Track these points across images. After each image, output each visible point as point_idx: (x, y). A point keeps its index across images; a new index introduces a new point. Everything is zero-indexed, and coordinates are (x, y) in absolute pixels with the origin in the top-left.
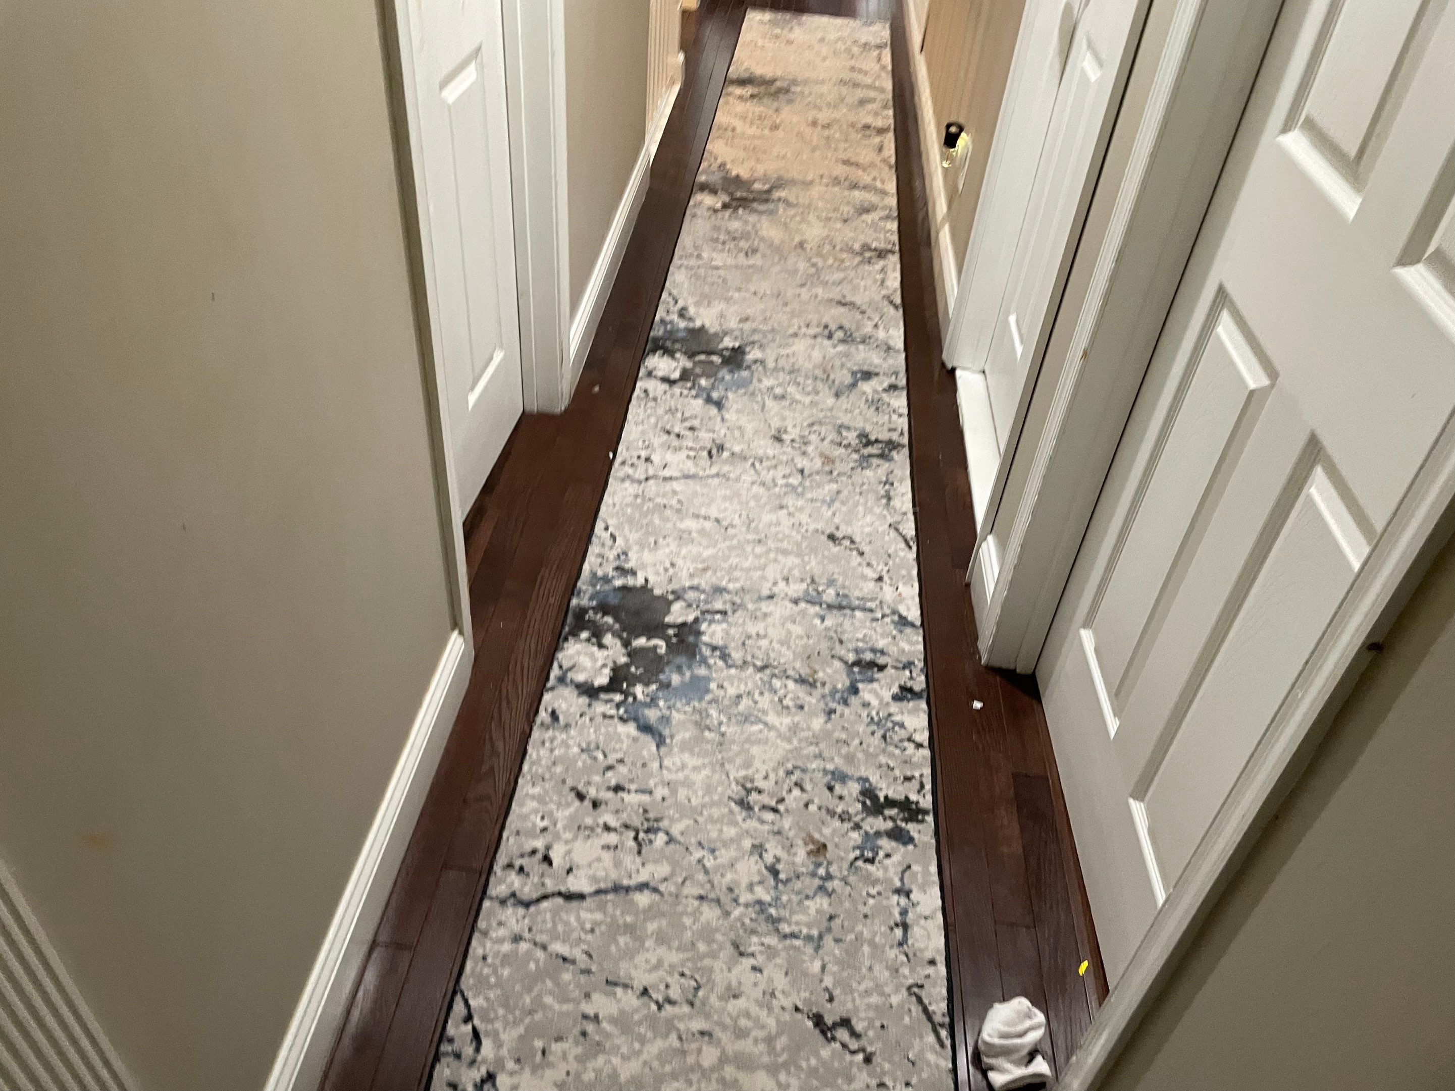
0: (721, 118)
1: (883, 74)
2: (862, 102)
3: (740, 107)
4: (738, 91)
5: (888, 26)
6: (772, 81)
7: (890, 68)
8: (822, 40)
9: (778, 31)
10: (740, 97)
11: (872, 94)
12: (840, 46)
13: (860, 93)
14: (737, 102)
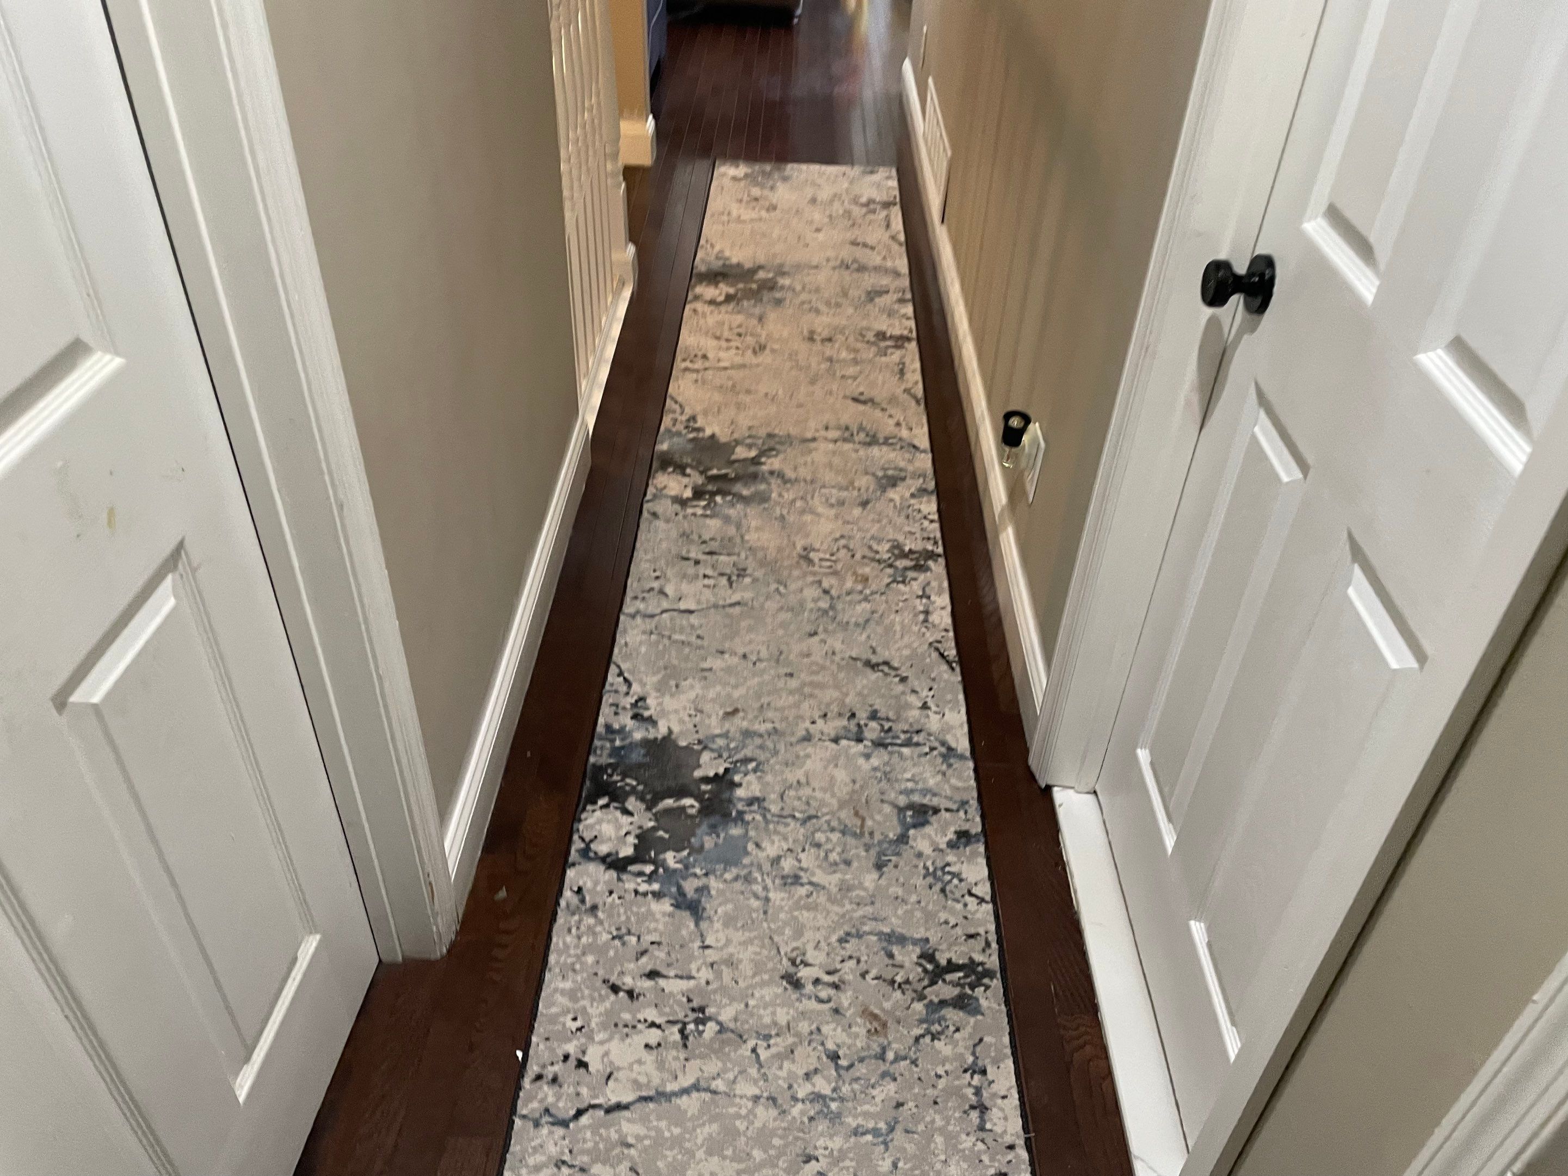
0: (688, 339)
1: (895, 247)
2: (873, 295)
3: (712, 317)
4: (709, 292)
5: (894, 172)
6: (754, 271)
7: (902, 237)
8: (813, 201)
9: (756, 191)
10: (712, 302)
11: (885, 281)
12: (837, 208)
13: (870, 281)
14: (707, 309)
